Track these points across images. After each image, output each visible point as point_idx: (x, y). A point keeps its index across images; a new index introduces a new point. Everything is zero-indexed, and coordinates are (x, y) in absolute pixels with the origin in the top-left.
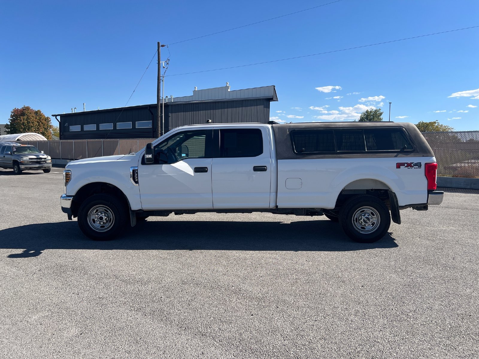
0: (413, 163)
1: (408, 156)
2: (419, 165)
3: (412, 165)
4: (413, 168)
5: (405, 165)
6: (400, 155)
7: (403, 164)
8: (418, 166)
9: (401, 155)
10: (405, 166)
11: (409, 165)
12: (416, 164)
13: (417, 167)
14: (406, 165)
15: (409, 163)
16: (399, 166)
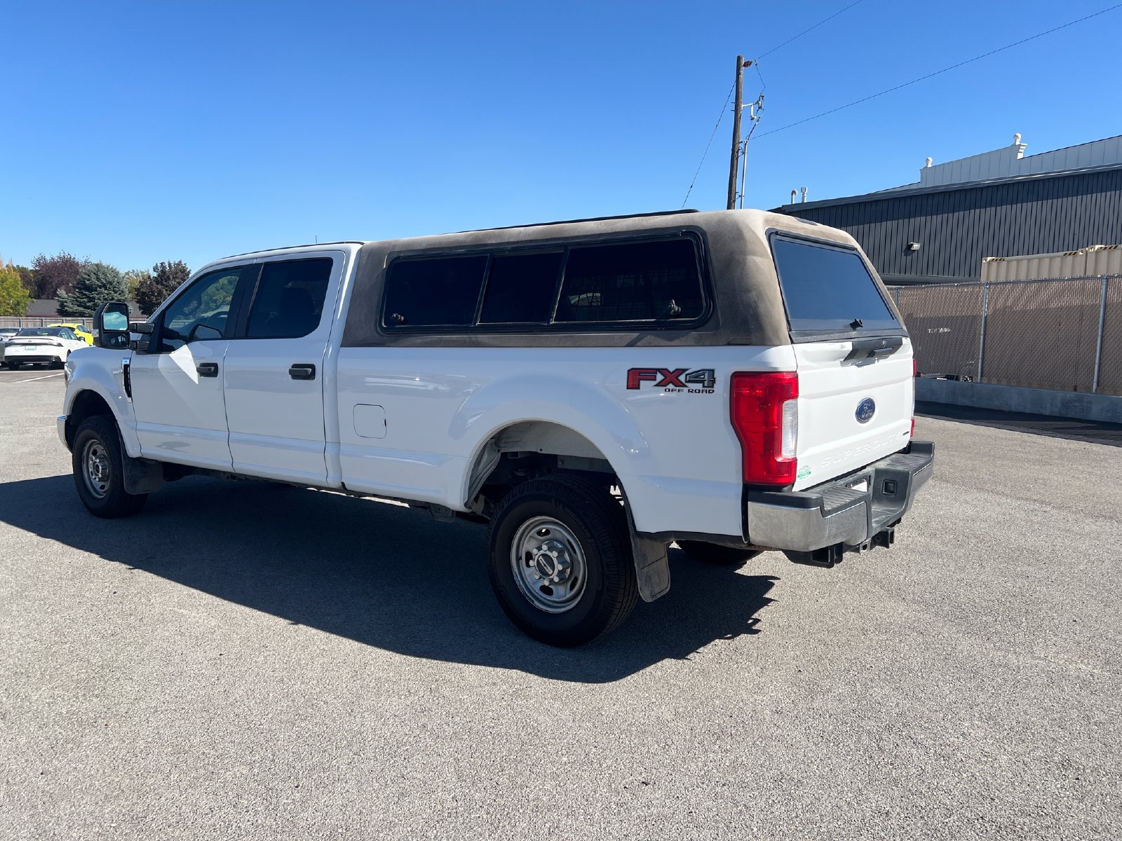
0: (687, 370)
1: (676, 342)
2: (705, 379)
3: (682, 378)
4: (686, 389)
5: (655, 380)
6: (649, 337)
7: (649, 374)
8: (702, 382)
9: (653, 337)
10: (655, 383)
11: (671, 378)
12: (696, 377)
13: (699, 386)
14: (660, 377)
15: (671, 370)
16: (635, 378)
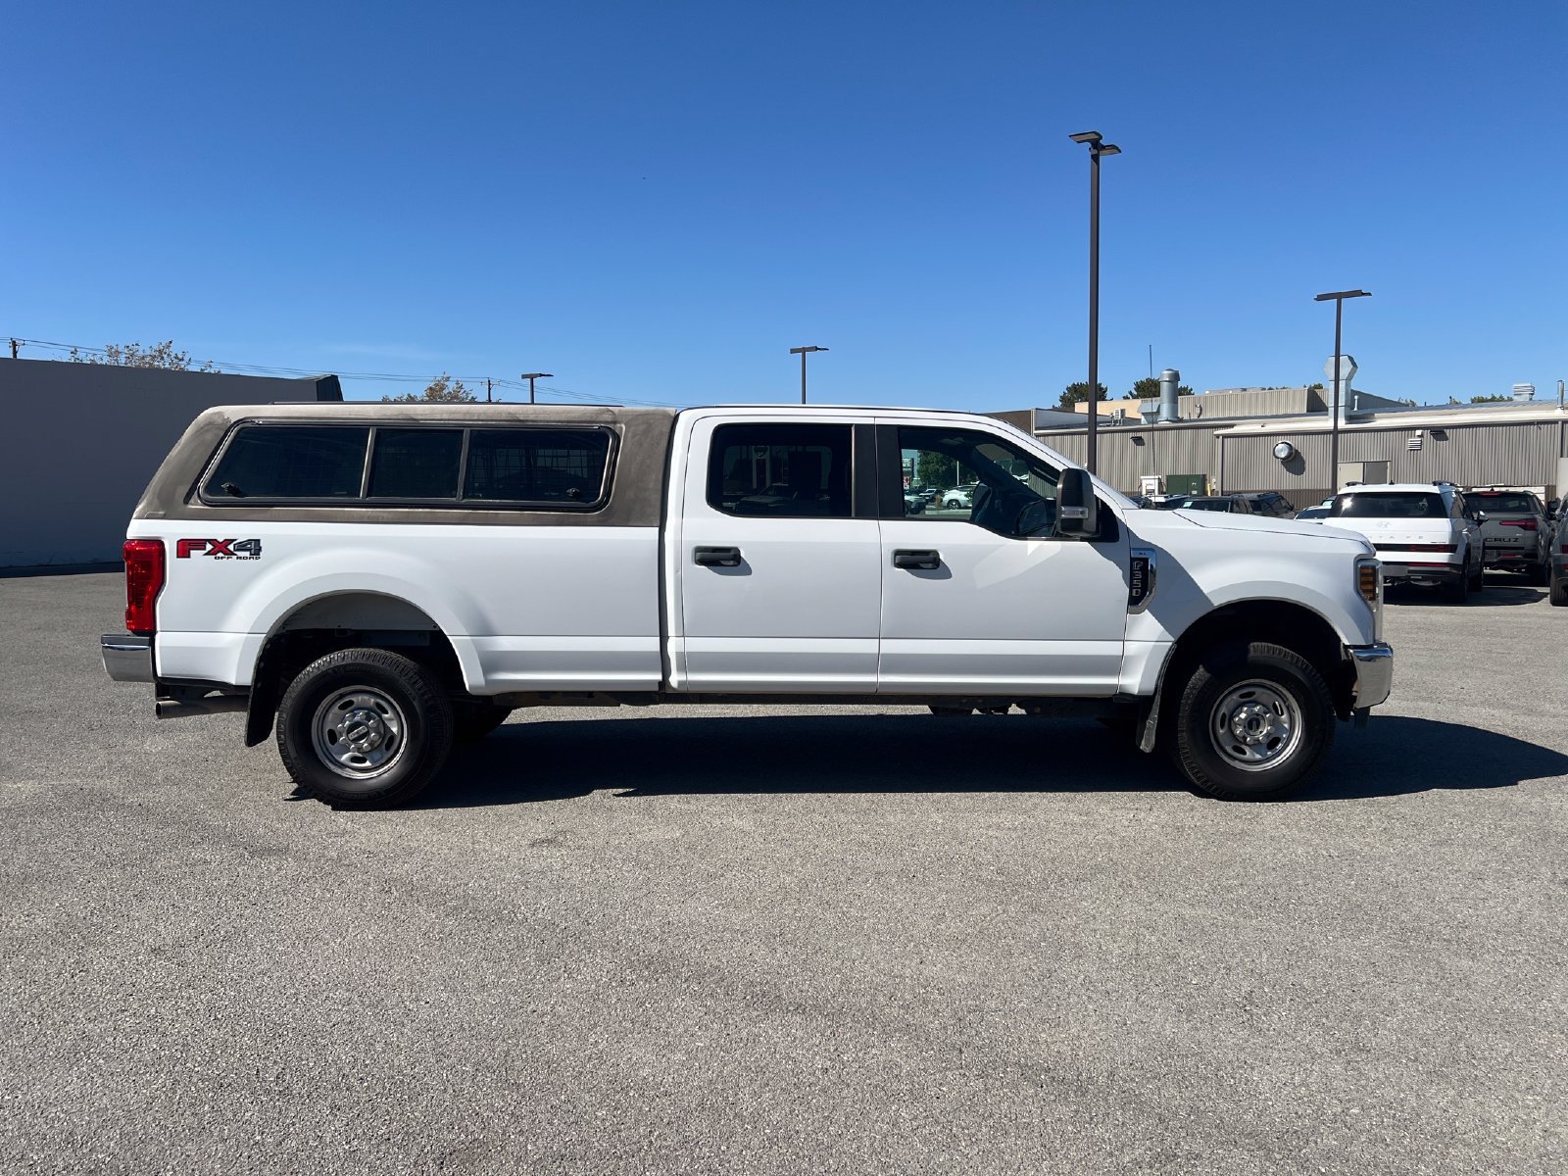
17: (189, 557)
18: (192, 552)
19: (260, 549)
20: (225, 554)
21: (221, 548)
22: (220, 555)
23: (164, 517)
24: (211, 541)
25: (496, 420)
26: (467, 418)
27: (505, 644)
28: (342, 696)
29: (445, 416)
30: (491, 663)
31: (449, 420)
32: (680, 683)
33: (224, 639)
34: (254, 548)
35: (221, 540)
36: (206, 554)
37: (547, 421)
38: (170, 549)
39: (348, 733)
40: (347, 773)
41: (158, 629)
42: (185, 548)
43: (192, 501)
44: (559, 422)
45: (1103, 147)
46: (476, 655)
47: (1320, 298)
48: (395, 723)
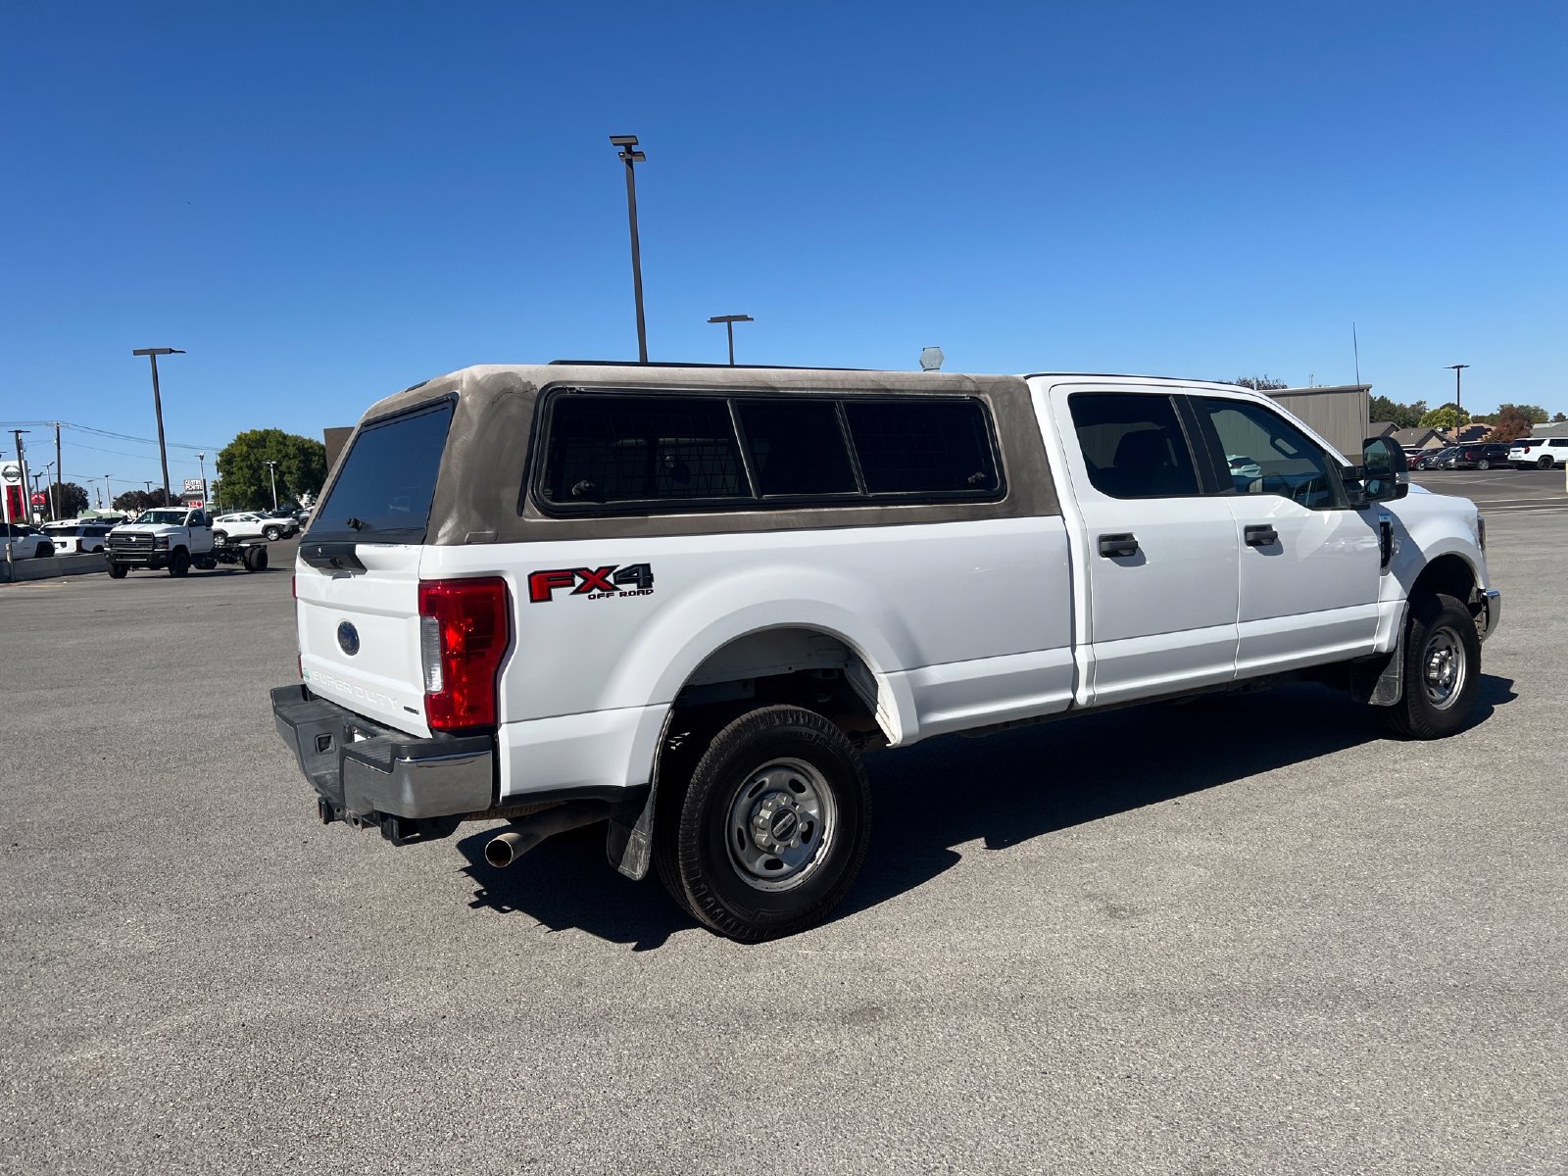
17: (549, 598)
18: (553, 591)
19: (651, 579)
20: (602, 590)
21: (596, 581)
22: (596, 591)
23: (496, 539)
24: (582, 572)
25: (862, 390)
26: (832, 386)
27: (936, 675)
28: (752, 780)
29: (807, 385)
30: (926, 700)
31: (812, 389)
32: (1090, 698)
33: (603, 722)
34: (641, 576)
35: (594, 569)
36: (575, 592)
37: (915, 391)
38: (518, 589)
39: (774, 826)
40: (761, 885)
41: (503, 717)
42: (543, 585)
43: (526, 512)
44: (925, 391)
45: (635, 153)
46: (910, 693)
47: (714, 320)
48: (814, 802)
